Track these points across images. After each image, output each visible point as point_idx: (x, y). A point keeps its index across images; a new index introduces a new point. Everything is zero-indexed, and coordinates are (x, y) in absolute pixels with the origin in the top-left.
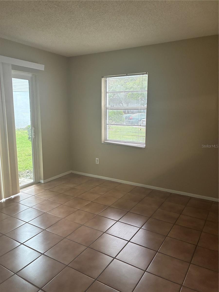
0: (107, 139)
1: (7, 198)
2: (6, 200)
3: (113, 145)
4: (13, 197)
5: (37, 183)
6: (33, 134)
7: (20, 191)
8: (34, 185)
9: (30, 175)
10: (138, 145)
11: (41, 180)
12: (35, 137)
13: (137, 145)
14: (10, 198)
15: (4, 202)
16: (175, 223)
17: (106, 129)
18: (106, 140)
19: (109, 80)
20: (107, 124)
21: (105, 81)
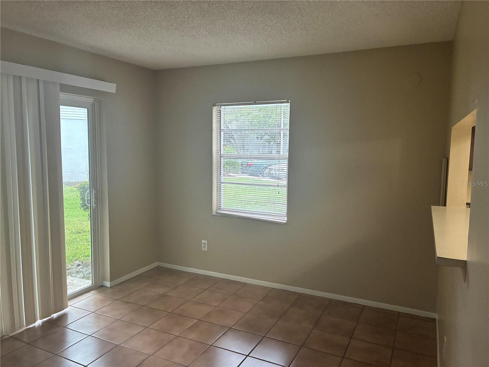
0: (222, 207)
1: (45, 319)
2: (44, 323)
3: (232, 217)
4: (55, 316)
5: (98, 287)
6: (93, 200)
7: (69, 303)
8: (93, 292)
9: (81, 270)
10: (275, 218)
11: (106, 281)
12: (97, 207)
13: (272, 218)
14: (50, 319)
15: (39, 326)
16: (344, 356)
17: (219, 190)
18: (219, 208)
19: (225, 110)
20: (221, 183)
21: (218, 112)
